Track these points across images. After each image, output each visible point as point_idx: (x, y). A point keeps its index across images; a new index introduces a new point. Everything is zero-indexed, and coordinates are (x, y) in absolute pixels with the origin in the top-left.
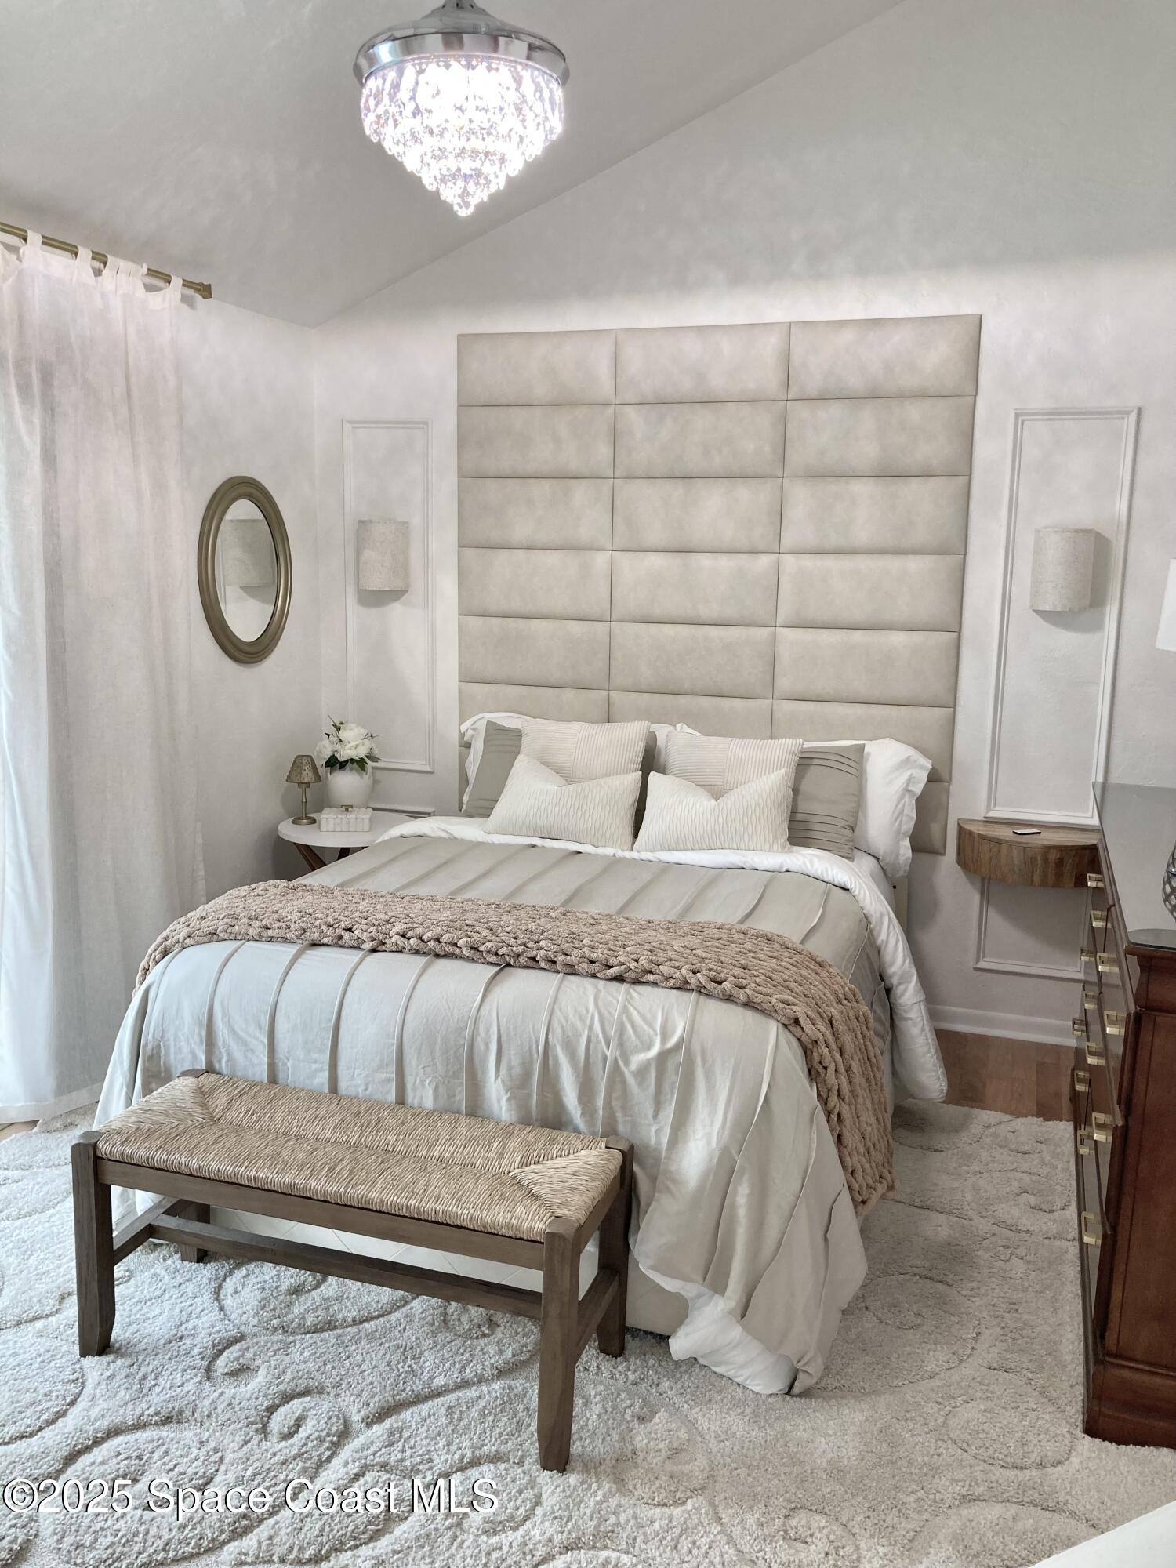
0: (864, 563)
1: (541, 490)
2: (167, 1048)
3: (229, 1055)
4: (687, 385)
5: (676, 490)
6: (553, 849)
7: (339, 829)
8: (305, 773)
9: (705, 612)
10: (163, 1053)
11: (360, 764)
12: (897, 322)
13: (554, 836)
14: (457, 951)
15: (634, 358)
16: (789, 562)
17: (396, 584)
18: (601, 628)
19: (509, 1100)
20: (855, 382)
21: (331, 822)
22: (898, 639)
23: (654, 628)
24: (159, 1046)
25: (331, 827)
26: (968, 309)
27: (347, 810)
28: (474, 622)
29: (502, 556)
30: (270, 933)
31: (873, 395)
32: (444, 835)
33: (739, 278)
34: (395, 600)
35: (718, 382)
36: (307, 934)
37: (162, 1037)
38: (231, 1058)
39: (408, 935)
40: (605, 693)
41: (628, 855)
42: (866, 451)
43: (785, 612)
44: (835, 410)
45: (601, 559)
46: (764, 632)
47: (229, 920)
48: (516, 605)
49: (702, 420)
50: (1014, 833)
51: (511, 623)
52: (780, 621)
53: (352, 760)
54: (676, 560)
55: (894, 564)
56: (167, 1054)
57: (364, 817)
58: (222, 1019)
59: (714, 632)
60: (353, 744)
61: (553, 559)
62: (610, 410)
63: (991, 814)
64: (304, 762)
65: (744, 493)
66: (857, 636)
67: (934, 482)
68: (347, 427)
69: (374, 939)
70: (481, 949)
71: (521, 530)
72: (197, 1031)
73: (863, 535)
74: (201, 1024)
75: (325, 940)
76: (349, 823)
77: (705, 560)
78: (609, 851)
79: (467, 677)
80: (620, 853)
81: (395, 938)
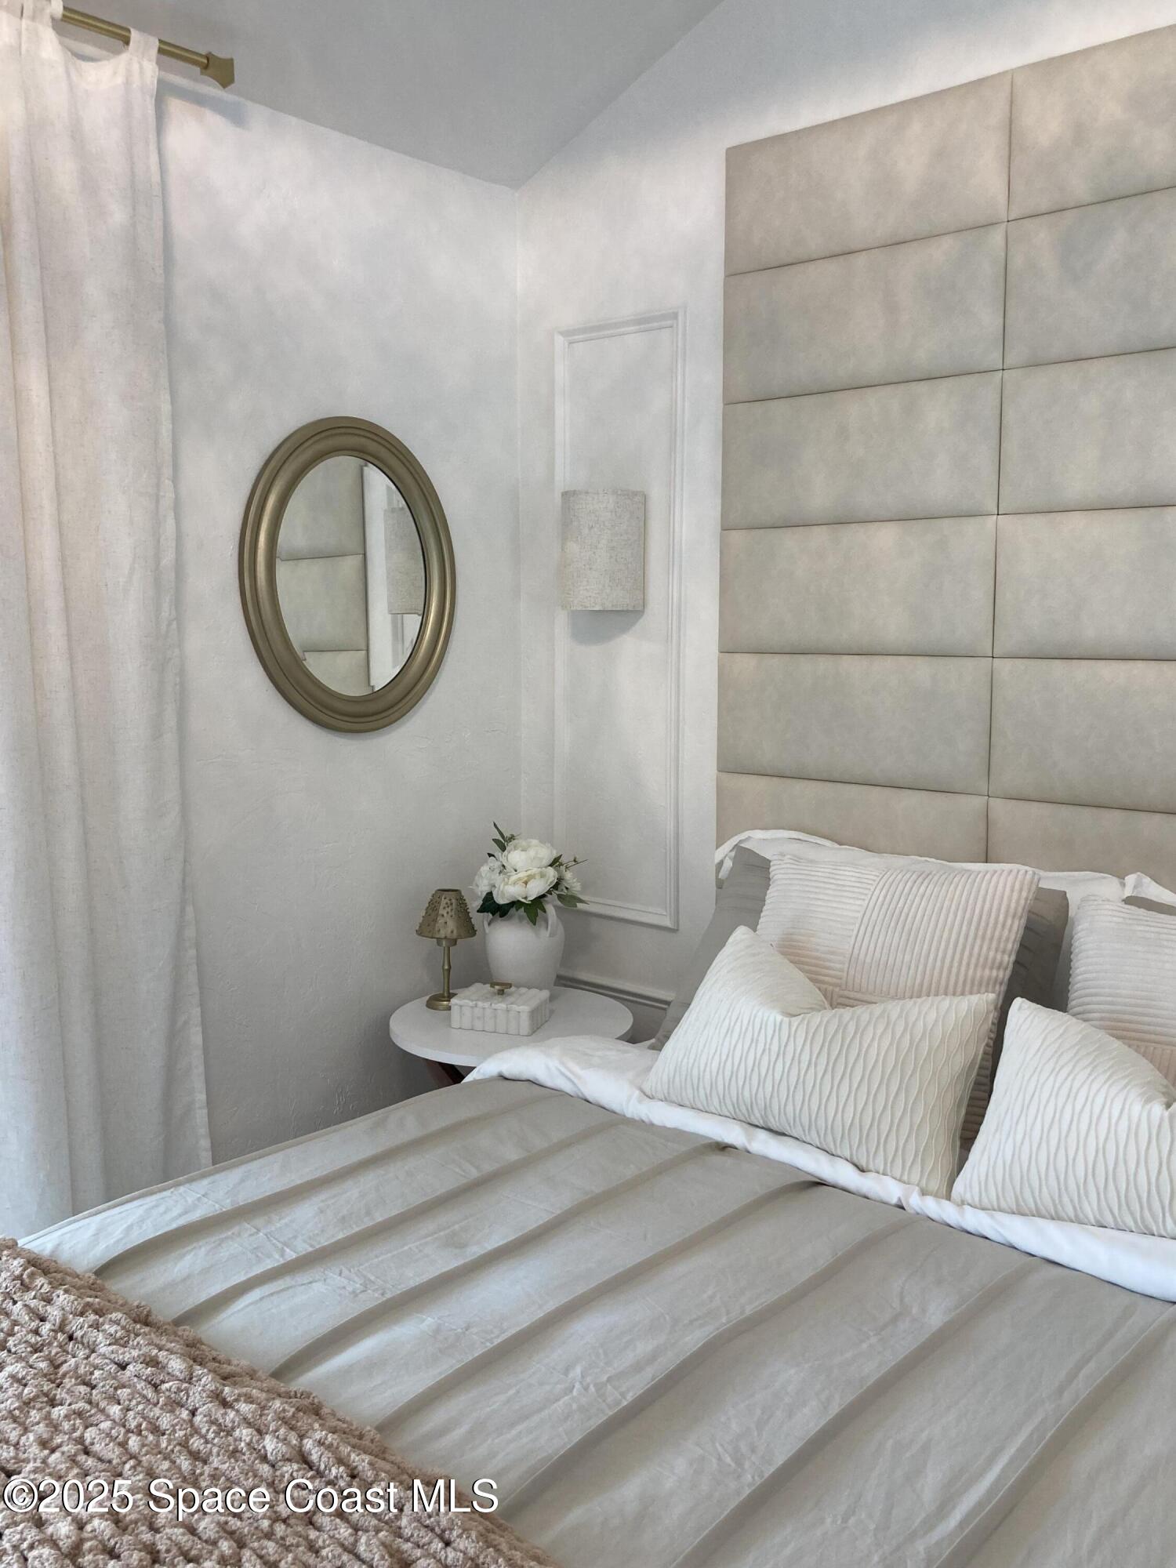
6: (765, 1160)
7: (478, 1025)
8: (441, 921)
11: (533, 909)
13: (774, 1125)
17: (617, 598)
21: (467, 1012)
25: (466, 1024)
27: (501, 993)
28: (745, 663)
29: (790, 540)
32: (567, 1087)
34: (625, 629)
40: (978, 802)
41: (933, 1207)
45: (976, 534)
51: (806, 666)
53: (515, 904)
57: (522, 1008)
60: (522, 875)
61: (881, 538)
62: (998, 235)
64: (444, 902)
68: (559, 340)
71: (826, 490)
76: (495, 1017)
78: (889, 1189)
79: (732, 764)
80: (916, 1202)
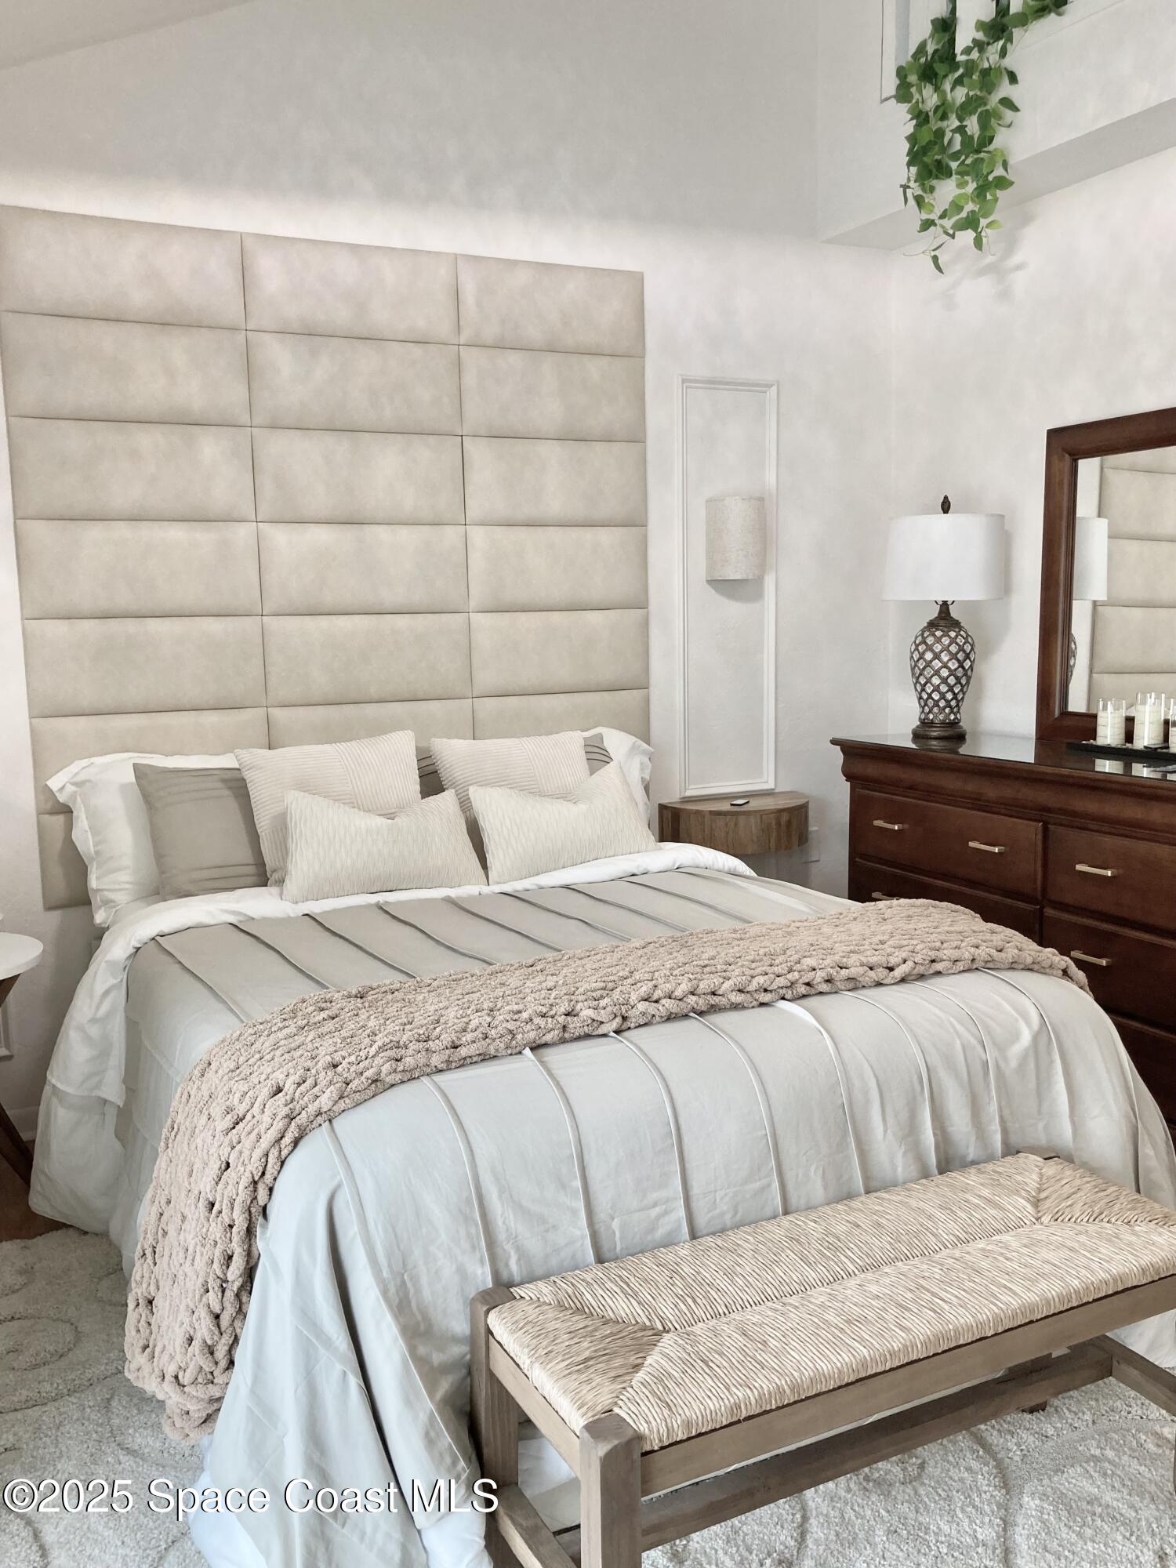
0: (554, 534)
1: (148, 440)
2: (415, 1279)
3: (518, 1249)
4: (342, 316)
5: (341, 447)
9: (390, 596)
10: (412, 1292)
12: (570, 268)
14: (723, 1001)
15: (271, 273)
16: (477, 535)
18: (250, 624)
19: (905, 1153)
20: (534, 333)
22: (594, 618)
23: (324, 622)
24: (403, 1283)
26: (629, 265)
28: (50, 628)
30: (463, 1052)
31: (552, 349)
33: (390, 193)
35: (381, 316)
36: (519, 1036)
37: (404, 1265)
38: (522, 1253)
39: (655, 997)
40: (262, 711)
42: (549, 411)
43: (478, 594)
44: (514, 359)
45: (242, 534)
46: (459, 618)
47: (389, 1053)
48: (124, 599)
49: (367, 360)
50: (732, 805)
52: (473, 604)
54: (349, 534)
55: (587, 535)
56: (418, 1291)
58: (500, 1197)
59: (402, 621)
61: (176, 534)
62: (240, 337)
63: (689, 793)
65: (424, 452)
66: (556, 617)
67: (616, 447)
69: (616, 1016)
70: (751, 988)
71: (124, 493)
72: (462, 1233)
73: (555, 505)
74: (467, 1219)
75: (548, 1038)
77: (382, 533)
79: (50, 711)
81: (642, 1006)
